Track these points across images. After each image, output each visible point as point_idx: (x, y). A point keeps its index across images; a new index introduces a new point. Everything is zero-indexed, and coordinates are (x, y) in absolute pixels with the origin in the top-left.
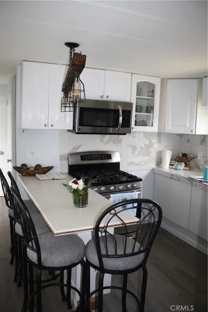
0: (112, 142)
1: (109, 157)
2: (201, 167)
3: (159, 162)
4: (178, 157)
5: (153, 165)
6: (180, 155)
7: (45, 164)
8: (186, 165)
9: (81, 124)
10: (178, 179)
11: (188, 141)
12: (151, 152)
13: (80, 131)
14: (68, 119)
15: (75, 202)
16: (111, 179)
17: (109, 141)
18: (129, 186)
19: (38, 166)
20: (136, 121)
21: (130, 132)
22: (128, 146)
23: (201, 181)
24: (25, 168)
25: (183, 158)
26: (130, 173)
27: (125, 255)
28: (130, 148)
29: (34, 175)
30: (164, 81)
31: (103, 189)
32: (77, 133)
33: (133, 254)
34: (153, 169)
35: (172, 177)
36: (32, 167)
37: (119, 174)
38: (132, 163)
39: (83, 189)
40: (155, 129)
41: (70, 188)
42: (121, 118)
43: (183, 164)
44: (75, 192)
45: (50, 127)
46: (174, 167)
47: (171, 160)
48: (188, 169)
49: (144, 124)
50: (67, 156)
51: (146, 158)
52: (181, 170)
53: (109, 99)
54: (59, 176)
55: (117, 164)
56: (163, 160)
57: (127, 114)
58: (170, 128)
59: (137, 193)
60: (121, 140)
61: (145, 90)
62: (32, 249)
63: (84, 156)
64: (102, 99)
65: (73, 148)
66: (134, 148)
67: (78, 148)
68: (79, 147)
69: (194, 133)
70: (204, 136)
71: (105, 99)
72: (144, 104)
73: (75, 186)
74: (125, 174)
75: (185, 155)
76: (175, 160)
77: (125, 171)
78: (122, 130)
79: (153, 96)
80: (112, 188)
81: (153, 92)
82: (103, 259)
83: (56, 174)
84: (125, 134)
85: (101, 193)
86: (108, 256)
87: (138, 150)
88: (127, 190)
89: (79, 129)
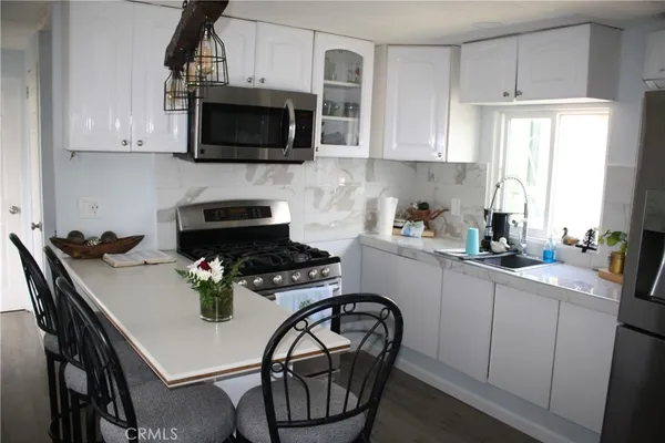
0: (270, 181)
1: (267, 212)
2: (458, 231)
3: (372, 223)
4: (410, 211)
5: (358, 229)
6: (415, 206)
7: (124, 231)
8: (428, 227)
9: (205, 139)
10: (414, 255)
11: (431, 177)
12: (353, 202)
13: (202, 156)
14: (176, 131)
15: (204, 311)
16: (276, 261)
17: (265, 177)
18: (313, 273)
19: (109, 236)
20: (322, 134)
21: (311, 158)
22: (306, 188)
23: (462, 259)
24: (77, 239)
25: (421, 213)
26: (312, 246)
27: (329, 420)
28: (311, 193)
29: (99, 256)
30: (380, 50)
31: (258, 281)
32: (197, 161)
33: (345, 415)
34: (359, 238)
35: (401, 252)
36: (94, 238)
37: (291, 249)
38: (315, 225)
39: (222, 282)
40: (363, 151)
41: (193, 279)
42: (292, 128)
43: (421, 225)
44: (205, 287)
45: (135, 148)
46: (402, 231)
47: (397, 216)
48: (432, 234)
49: (339, 140)
50: (174, 211)
51: (345, 214)
52: (418, 237)
53: (265, 86)
54: (159, 256)
55: (285, 228)
56: (380, 218)
57: (305, 119)
58: (395, 149)
59: (331, 288)
60: (291, 175)
61: (342, 68)
62: (116, 421)
63: (213, 211)
64: (251, 86)
65: (188, 195)
66: (319, 193)
67: (197, 195)
68: (201, 190)
69: (443, 159)
70: (464, 164)
71: (257, 84)
72: (340, 98)
73: (203, 275)
74: (302, 248)
75: (424, 206)
76: (405, 217)
77: (301, 242)
78: (295, 153)
79: (358, 81)
80: (278, 279)
81: (358, 72)
82: (279, 430)
83: (151, 251)
84: (300, 162)
85: (257, 290)
86: (290, 424)
87: (326, 197)
88: (309, 282)
89: (202, 151)
